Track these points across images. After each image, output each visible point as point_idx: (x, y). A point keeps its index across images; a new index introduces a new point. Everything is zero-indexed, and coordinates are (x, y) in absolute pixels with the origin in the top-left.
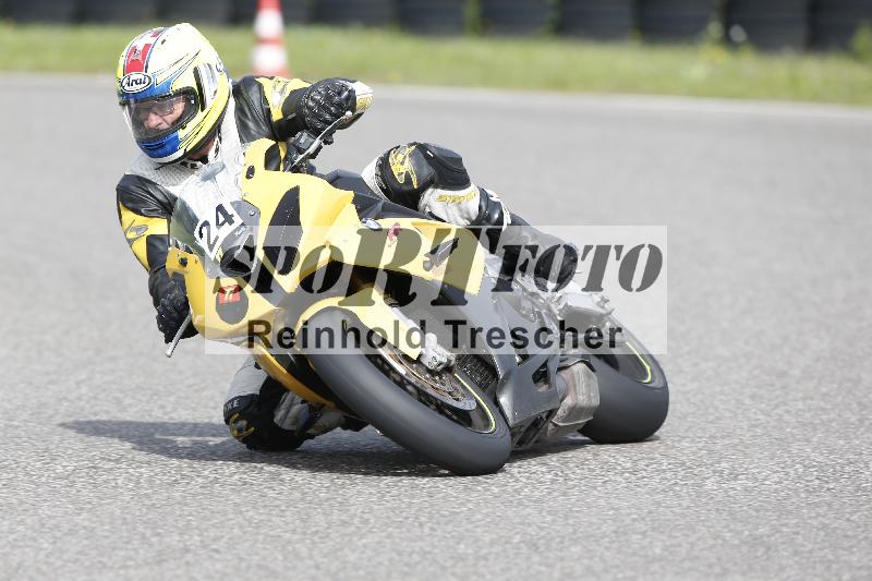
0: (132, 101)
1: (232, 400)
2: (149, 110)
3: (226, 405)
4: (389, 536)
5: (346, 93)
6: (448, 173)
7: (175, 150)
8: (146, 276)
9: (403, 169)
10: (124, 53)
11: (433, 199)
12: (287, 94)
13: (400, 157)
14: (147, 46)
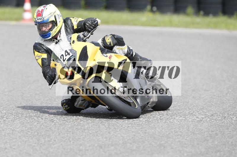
0: (38, 24)
1: (64, 100)
2: (43, 26)
3: (62, 101)
4: (62, 144)
5: (96, 22)
6: (120, 42)
7: (49, 36)
8: (41, 69)
9: (109, 41)
10: (36, 12)
11: (116, 48)
12: (78, 22)
13: (108, 38)
14: (42, 10)
